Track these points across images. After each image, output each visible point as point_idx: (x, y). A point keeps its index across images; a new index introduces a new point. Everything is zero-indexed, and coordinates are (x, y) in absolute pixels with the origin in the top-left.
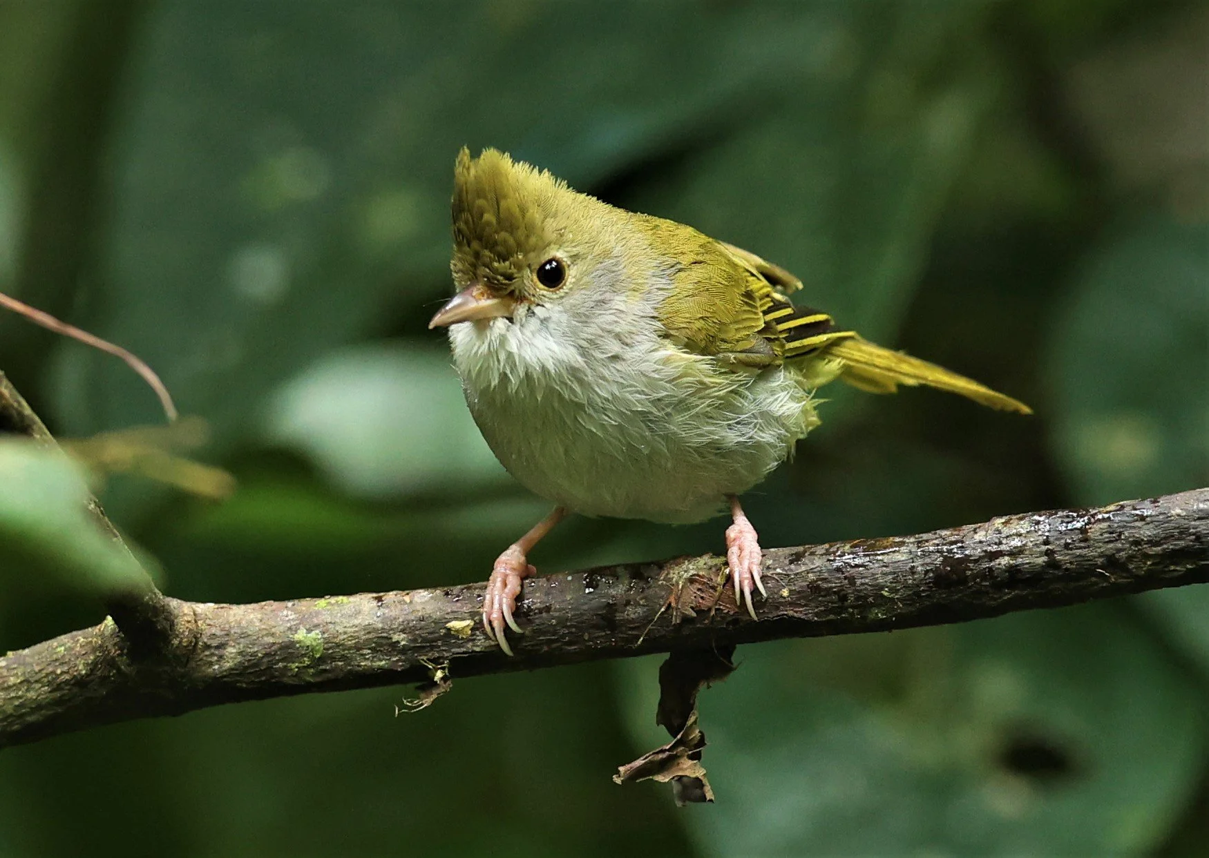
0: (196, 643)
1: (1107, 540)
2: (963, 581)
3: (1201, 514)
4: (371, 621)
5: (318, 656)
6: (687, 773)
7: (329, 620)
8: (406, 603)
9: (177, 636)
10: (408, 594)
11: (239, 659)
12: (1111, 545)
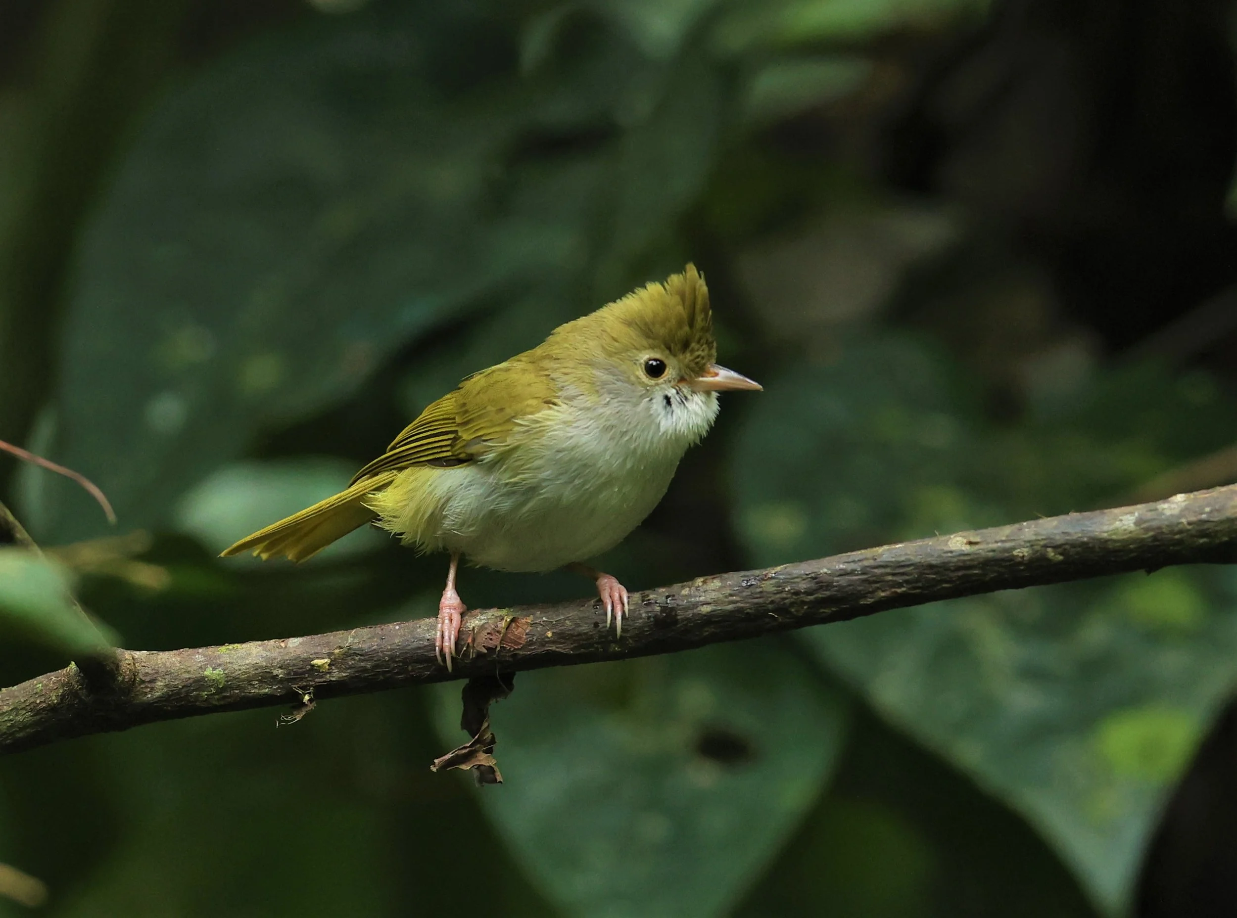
0: (135, 679)
1: (775, 592)
2: (676, 622)
3: (842, 572)
4: (258, 661)
5: (221, 686)
6: (483, 763)
7: (228, 661)
8: (282, 647)
9: (121, 675)
10: (283, 641)
11: (165, 690)
12: (778, 596)
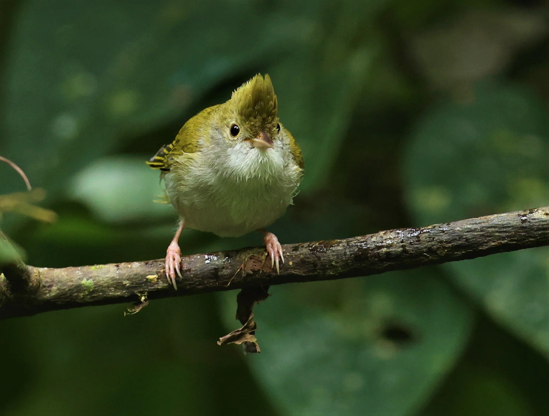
0: (40, 285)
1: (428, 241)
2: (367, 258)
3: (468, 230)
4: (114, 276)
5: (91, 290)
6: (249, 340)
7: (96, 275)
8: (128, 267)
9: (31, 282)
10: (130, 264)
11: (58, 291)
12: (429, 243)
